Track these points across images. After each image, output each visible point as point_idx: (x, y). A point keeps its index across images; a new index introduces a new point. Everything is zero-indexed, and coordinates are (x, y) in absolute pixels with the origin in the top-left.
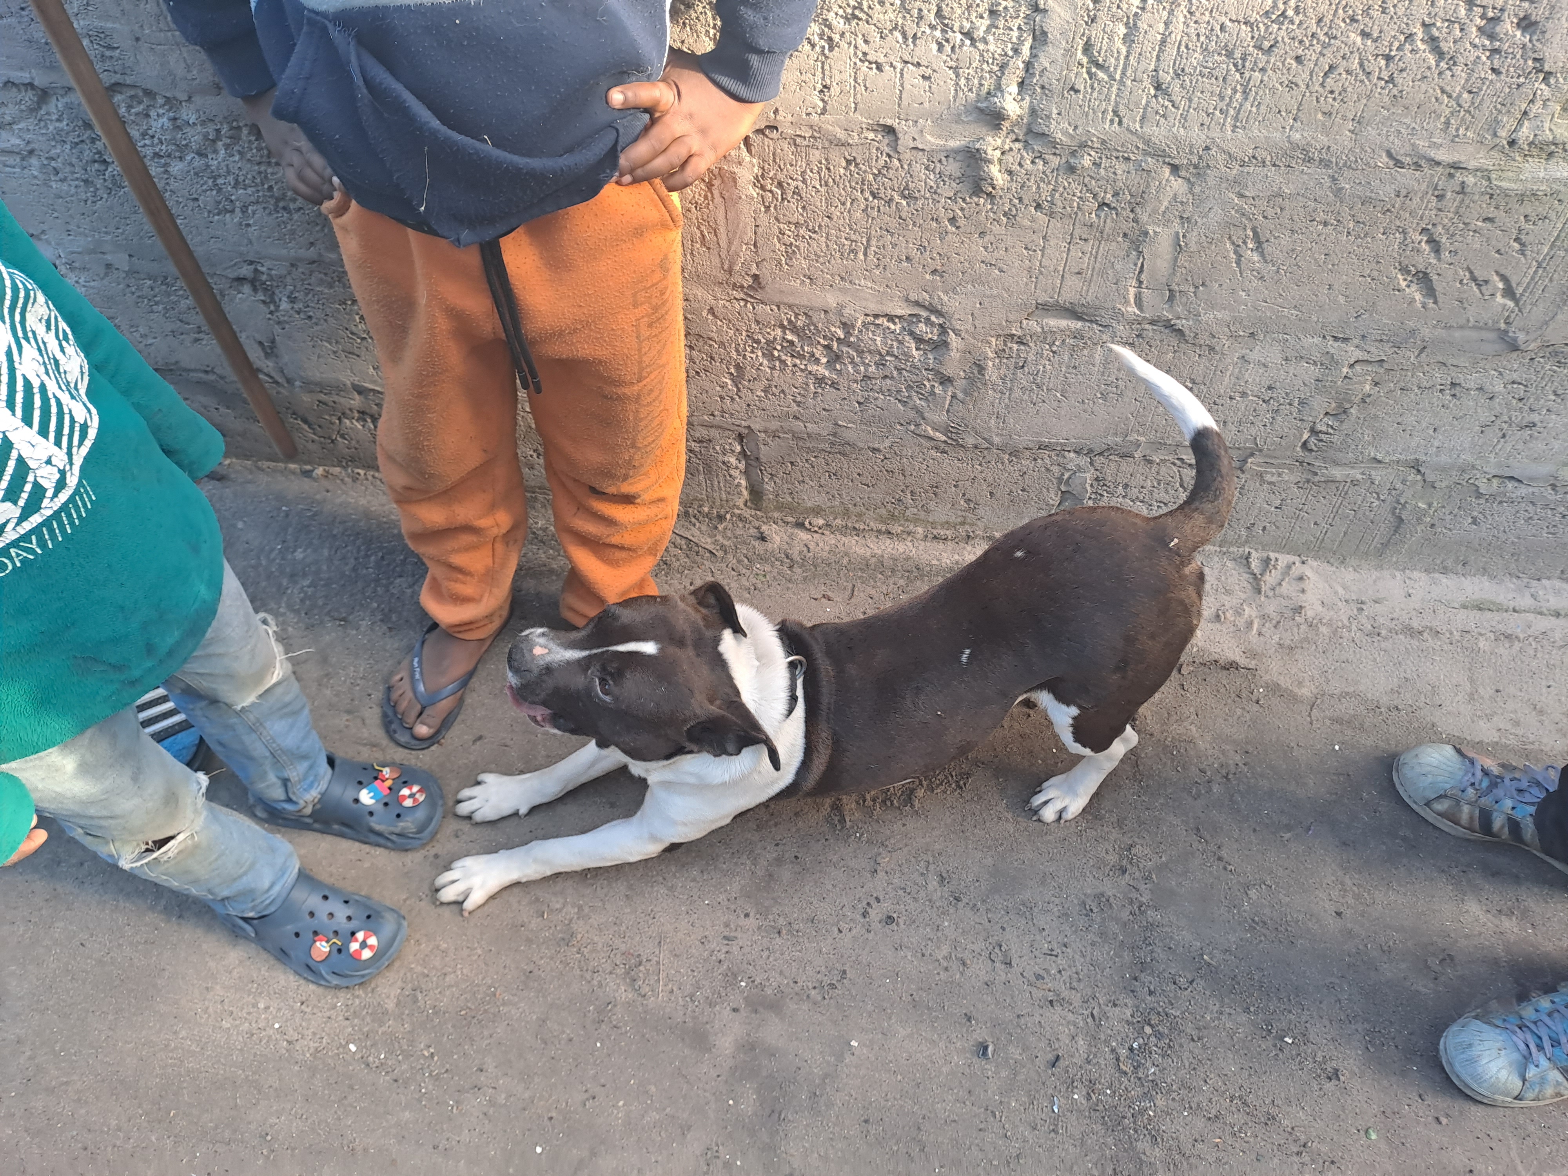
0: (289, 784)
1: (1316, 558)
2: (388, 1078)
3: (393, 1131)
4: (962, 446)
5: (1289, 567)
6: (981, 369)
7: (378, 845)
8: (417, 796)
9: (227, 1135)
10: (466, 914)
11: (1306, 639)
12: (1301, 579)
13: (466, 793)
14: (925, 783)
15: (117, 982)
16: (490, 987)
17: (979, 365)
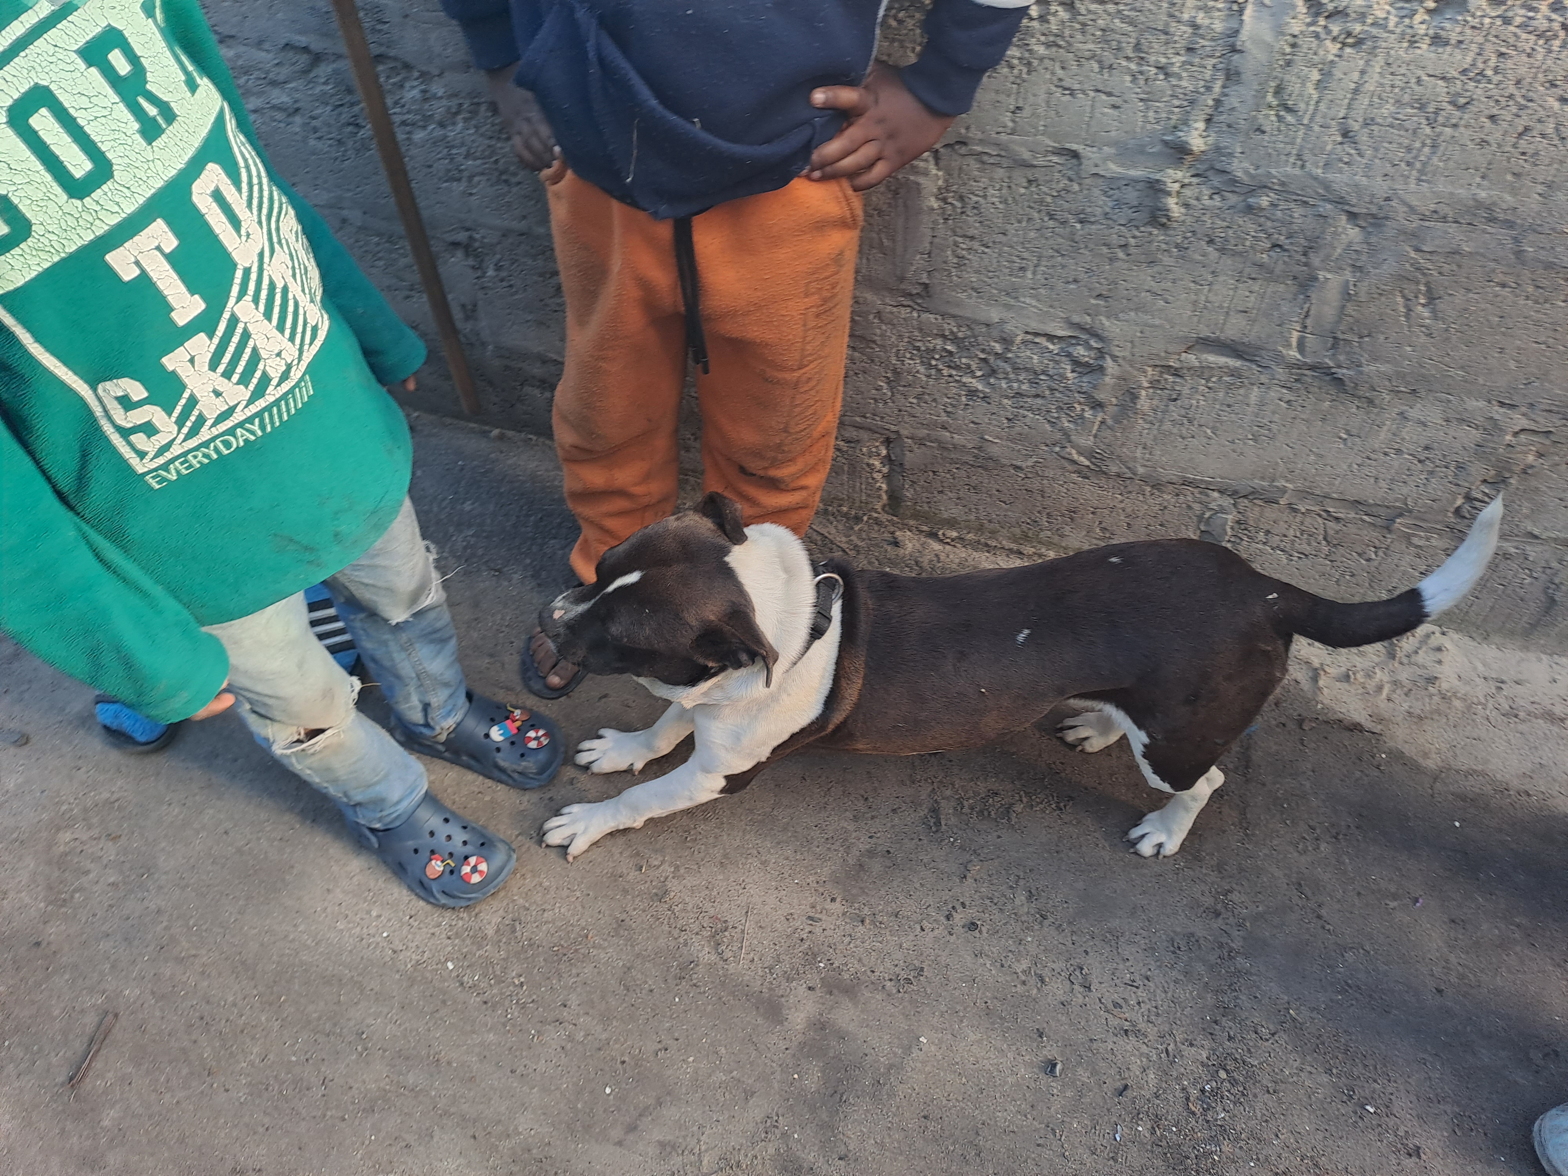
0: (429, 710)
1: (1457, 631)
2: (478, 999)
3: (477, 1050)
4: (1105, 473)
5: (1428, 636)
6: (1135, 397)
7: (500, 781)
8: (542, 739)
9: (328, 1027)
10: (570, 859)
11: (1438, 712)
12: (1439, 649)
13: (586, 745)
14: (1025, 800)
15: (251, 872)
16: (583, 929)
17: (1132, 393)
